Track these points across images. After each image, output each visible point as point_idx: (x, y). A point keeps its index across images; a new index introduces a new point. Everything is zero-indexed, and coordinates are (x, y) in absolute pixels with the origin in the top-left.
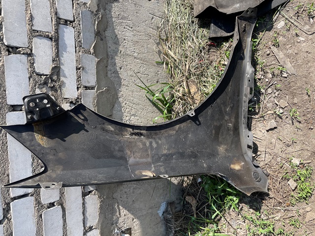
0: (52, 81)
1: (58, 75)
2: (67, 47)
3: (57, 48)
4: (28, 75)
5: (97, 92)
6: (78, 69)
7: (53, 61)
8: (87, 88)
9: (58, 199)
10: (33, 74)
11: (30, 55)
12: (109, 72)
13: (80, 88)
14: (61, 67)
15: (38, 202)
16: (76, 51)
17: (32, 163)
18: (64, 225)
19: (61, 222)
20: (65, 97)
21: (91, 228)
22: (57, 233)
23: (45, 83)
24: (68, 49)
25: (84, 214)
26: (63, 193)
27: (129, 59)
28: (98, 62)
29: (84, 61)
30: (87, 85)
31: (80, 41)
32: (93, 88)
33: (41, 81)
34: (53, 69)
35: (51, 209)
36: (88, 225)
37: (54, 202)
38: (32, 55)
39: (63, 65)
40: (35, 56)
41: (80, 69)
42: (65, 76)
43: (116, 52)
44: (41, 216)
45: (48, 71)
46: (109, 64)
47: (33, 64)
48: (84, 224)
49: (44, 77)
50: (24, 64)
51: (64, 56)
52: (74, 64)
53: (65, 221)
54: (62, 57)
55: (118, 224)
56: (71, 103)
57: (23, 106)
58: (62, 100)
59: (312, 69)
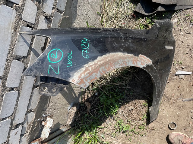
5: (63, 16)
8: (58, 10)
9: (18, 86)
12: (72, 6)
13: (55, 8)
15: (4, 85)
17: (8, 54)
18: (16, 106)
19: (15, 103)
20: (44, 11)
21: (31, 111)
22: (10, 110)
25: (30, 100)
26: (22, 82)
30: (59, 8)
32: (61, 12)
35: (11, 92)
36: (30, 109)
37: (14, 88)
44: (3, 96)
48: (28, 107)
53: (17, 102)
55: (46, 111)
56: (46, 17)
57: (15, 4)
58: (41, 12)
59: (181, 52)
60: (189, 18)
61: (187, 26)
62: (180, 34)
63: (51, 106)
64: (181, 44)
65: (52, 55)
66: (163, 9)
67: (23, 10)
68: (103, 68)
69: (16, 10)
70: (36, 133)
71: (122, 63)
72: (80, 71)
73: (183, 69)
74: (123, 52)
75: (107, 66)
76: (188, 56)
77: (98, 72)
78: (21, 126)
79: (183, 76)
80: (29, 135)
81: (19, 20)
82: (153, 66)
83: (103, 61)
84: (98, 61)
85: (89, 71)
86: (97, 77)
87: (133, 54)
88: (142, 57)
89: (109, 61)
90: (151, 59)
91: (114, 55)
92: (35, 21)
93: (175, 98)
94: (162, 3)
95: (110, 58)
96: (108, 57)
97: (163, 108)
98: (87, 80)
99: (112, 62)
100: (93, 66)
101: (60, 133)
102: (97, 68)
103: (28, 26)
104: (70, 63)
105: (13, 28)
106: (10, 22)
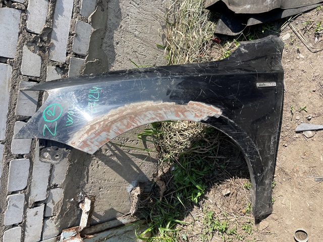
0: (42, 41)
1: (49, 36)
2: (63, 11)
3: (53, 10)
4: (19, 31)
5: (86, 61)
6: (71, 34)
7: (47, 21)
8: (76, 55)
9: (28, 152)
10: (24, 30)
11: (24, 11)
12: (104, 45)
13: (70, 54)
14: (54, 29)
15: (8, 151)
16: (72, 17)
17: (8, 115)
18: (29, 177)
19: (27, 173)
20: (52, 60)
21: (55, 186)
22: (22, 182)
23: (34, 42)
24: (64, 13)
25: (51, 171)
26: (34, 148)
27: (128, 36)
28: (94, 32)
29: (79, 27)
30: (78, 52)
31: (78, 7)
32: (83, 57)
33: (30, 39)
34: (45, 29)
35: (19, 159)
36: (53, 183)
37: (24, 155)
38: (26, 12)
39: (56, 27)
40: (29, 14)
41: (73, 35)
42: (56, 39)
43: (116, 26)
44: (8, 163)
45: (39, 31)
46: (106, 36)
47: (25, 20)
48: (49, 180)
49: (34, 36)
50: (16, 18)
51: (59, 19)
52: (68, 29)
53: (31, 173)
54: (57, 19)
55: (83, 189)
56: (58, 66)
57: (9, 59)
58: (49, 62)
59: (303, 89)
60: (311, 26)
61: (310, 41)
62: (298, 57)
63: (92, 183)
64: (301, 76)
65: (49, 113)
66: (258, 22)
67: (20, 64)
68: (119, 124)
69: (11, 65)
70: (71, 219)
71: (154, 116)
72: (83, 130)
73: (309, 120)
74: (154, 101)
75: (125, 122)
76: (316, 95)
77: (111, 131)
78: (43, 206)
79: (310, 132)
80: (58, 219)
81: (18, 76)
82: (227, 118)
83: (118, 116)
84: (109, 116)
85: (94, 130)
86: (109, 137)
87: (174, 102)
88: (195, 106)
89: (127, 114)
90: (219, 107)
91: (137, 106)
92: (41, 73)
93: (301, 175)
94: (252, 13)
95: (129, 111)
96: (126, 110)
97: (281, 193)
98: (92, 143)
99: (133, 116)
100: (102, 123)
101: (116, 225)
102: (107, 125)
103: (30, 80)
104: (70, 121)
105: (10, 85)
106: (6, 79)
